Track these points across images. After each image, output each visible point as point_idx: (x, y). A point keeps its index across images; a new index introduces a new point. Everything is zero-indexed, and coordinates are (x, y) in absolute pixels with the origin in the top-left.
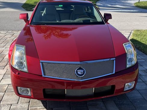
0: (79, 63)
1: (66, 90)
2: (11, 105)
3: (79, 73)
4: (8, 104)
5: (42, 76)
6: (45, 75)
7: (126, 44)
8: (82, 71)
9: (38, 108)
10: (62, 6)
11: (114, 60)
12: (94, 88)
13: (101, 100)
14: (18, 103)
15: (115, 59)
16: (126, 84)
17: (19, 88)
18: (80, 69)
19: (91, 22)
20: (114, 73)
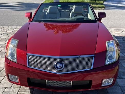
0: (58, 57)
1: (46, 80)
2: (6, 88)
3: (58, 66)
4: (3, 87)
5: (27, 66)
6: (29, 66)
7: (110, 42)
8: (61, 65)
9: (26, 93)
10: (60, 5)
11: (93, 57)
12: (72, 81)
13: (82, 93)
14: (11, 87)
15: (94, 55)
16: (104, 80)
17: (9, 75)
18: (59, 62)
19: (84, 20)
20: (92, 68)
